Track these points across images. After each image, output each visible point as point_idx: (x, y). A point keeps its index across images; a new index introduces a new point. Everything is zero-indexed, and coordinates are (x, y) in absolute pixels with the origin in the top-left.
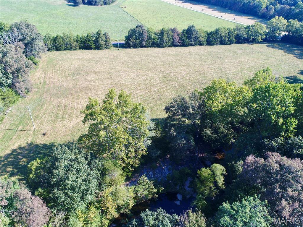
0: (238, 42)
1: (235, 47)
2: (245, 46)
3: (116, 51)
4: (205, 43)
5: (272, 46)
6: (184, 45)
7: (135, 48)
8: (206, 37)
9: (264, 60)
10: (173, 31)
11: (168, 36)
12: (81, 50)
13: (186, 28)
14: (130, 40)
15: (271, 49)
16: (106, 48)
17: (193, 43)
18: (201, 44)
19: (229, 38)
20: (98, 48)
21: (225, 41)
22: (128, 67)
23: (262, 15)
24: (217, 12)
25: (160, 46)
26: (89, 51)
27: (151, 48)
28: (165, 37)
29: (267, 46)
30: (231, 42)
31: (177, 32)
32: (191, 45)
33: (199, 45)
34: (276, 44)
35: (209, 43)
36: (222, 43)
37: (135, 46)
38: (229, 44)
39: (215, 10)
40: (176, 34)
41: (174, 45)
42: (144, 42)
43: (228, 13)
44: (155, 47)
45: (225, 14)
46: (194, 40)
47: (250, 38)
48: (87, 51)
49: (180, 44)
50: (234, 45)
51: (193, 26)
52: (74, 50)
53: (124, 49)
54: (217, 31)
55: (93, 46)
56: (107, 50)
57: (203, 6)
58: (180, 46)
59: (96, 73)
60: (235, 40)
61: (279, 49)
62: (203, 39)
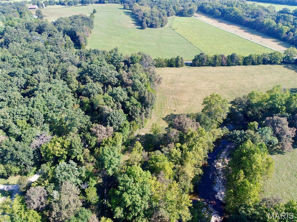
0: (264, 63)
1: (262, 67)
2: (269, 66)
3: (188, 69)
4: (242, 64)
5: (288, 67)
6: (228, 65)
7: (198, 67)
8: (243, 60)
9: (280, 77)
10: (222, 56)
11: (219, 60)
12: (167, 68)
13: (230, 55)
14: (196, 62)
15: (286, 70)
16: (182, 66)
17: (234, 64)
18: (239, 65)
19: (258, 61)
20: (177, 66)
21: (255, 63)
22: (199, 79)
23: (283, 39)
24: (247, 33)
25: (213, 65)
26: (172, 68)
27: (208, 67)
28: (217, 61)
29: (284, 67)
30: (259, 64)
31: (225, 57)
32: (233, 65)
33: (238, 65)
34: (291, 66)
35: (245, 64)
36: (253, 64)
37: (199, 66)
38: (258, 65)
39: (246, 32)
40: (224, 58)
41: (222, 65)
42: (204, 63)
43: (257, 35)
44: (210, 66)
45: (254, 35)
46: (235, 62)
47: (272, 61)
48: (171, 68)
49: (226, 65)
50: (261, 65)
51: (235, 54)
52: (163, 67)
53: (192, 67)
54: (250, 57)
55: (175, 66)
56: (182, 68)
57: (235, 26)
58: (226, 66)
59: (183, 82)
60: (262, 62)
61: (292, 69)
62: (241, 62)
